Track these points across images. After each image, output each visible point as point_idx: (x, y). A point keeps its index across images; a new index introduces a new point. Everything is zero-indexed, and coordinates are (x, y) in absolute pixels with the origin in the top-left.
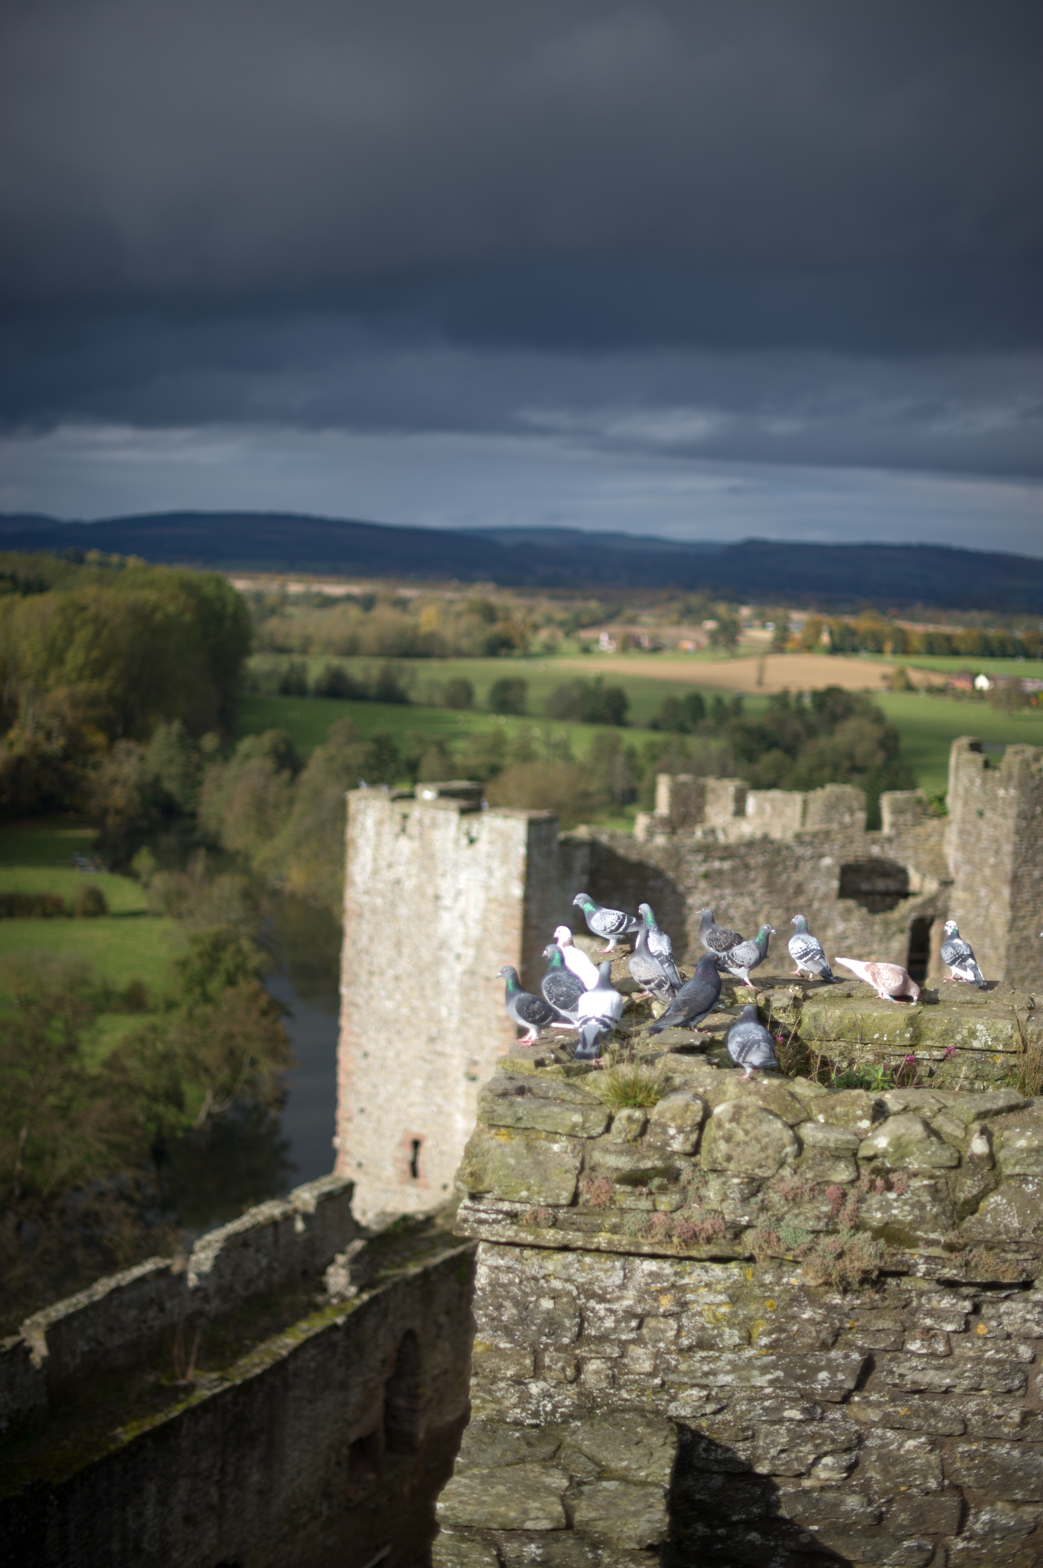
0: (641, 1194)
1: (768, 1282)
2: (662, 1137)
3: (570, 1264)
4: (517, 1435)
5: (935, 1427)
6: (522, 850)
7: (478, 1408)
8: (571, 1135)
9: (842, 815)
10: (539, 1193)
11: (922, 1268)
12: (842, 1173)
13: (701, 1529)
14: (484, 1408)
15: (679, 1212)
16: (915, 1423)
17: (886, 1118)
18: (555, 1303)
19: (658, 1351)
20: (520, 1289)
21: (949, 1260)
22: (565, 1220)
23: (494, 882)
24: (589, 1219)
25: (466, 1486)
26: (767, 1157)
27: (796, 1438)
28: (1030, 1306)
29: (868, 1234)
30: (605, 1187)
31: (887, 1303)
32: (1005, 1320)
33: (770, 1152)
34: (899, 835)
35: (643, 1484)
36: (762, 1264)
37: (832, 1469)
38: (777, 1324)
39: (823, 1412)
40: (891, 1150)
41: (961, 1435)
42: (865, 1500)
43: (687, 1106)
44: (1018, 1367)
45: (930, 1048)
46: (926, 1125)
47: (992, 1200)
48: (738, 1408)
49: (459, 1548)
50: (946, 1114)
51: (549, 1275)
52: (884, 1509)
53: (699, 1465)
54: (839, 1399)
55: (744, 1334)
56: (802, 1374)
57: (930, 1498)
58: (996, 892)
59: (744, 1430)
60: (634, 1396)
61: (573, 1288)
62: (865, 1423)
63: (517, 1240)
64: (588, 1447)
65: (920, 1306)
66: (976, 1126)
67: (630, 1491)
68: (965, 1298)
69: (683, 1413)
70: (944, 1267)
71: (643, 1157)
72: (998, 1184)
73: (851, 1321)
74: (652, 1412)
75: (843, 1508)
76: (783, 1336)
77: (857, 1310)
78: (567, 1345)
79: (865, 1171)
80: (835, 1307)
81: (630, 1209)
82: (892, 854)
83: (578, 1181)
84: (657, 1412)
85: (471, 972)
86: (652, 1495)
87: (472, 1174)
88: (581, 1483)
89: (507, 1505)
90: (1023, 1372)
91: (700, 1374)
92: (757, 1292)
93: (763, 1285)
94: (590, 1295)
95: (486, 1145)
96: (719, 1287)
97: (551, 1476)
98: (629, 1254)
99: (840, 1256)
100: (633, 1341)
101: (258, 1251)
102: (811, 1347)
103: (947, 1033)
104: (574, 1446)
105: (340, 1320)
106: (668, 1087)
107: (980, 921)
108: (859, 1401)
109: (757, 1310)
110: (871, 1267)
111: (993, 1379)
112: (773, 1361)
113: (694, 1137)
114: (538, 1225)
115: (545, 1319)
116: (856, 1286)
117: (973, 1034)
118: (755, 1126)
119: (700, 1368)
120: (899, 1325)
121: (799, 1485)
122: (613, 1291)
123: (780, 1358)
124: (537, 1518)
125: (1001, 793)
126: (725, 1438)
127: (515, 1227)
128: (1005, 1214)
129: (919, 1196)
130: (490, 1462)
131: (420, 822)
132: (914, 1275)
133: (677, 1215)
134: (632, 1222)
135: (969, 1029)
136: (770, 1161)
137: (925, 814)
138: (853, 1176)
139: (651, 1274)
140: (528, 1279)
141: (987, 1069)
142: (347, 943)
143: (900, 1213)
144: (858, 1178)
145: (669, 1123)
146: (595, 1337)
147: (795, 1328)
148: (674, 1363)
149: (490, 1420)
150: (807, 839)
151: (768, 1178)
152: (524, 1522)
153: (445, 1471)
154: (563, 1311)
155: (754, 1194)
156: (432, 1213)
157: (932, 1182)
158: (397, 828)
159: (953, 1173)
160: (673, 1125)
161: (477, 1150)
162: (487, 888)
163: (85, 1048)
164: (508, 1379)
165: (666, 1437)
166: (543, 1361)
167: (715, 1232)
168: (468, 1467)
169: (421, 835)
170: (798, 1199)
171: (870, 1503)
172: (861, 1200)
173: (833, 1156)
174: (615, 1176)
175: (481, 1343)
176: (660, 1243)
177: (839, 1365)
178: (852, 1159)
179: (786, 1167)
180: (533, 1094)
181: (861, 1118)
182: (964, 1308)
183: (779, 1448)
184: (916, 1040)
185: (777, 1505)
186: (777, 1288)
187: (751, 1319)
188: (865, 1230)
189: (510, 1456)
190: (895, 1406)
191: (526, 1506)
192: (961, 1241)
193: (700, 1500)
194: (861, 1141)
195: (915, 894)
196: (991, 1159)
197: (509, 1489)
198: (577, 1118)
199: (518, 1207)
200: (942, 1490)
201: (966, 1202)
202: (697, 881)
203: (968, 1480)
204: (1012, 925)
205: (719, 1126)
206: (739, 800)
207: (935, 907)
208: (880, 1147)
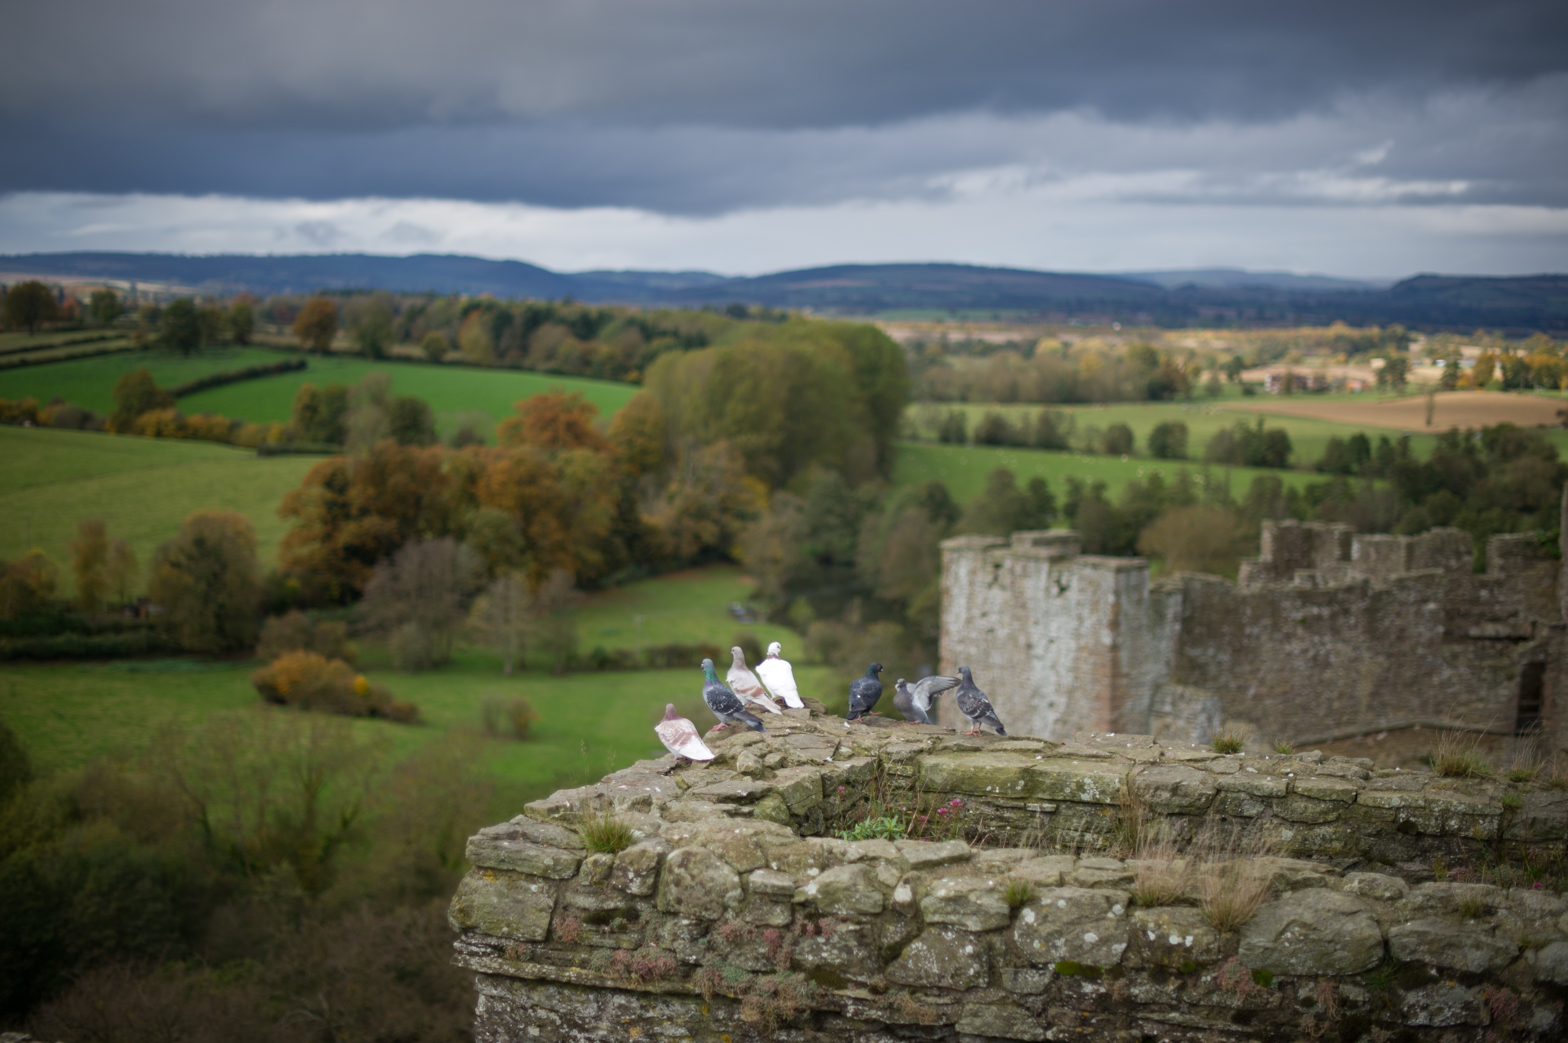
0: (605, 933)
1: (721, 1017)
2: (622, 880)
3: (552, 996)
6: (1111, 598)
8: (546, 878)
9: (1449, 559)
10: (517, 930)
12: (779, 917)
15: (638, 951)
17: (836, 865)
18: (540, 1031)
20: (511, 1017)
21: (874, 1001)
22: (542, 954)
23: (1083, 630)
24: (561, 954)
26: (711, 901)
29: (802, 975)
30: (576, 925)
33: (713, 896)
34: (1509, 578)
40: (820, 896)
43: (644, 852)
45: (1041, 801)
47: (913, 946)
51: (537, 1006)
61: (557, 1018)
63: (501, 971)
70: (871, 1008)
71: (608, 899)
72: (920, 930)
79: (800, 917)
81: (597, 946)
83: (552, 918)
85: (1063, 721)
87: (461, 911)
92: (713, 1026)
93: (717, 1020)
94: (574, 1025)
95: (475, 885)
96: (679, 1021)
98: (593, 989)
99: (775, 994)
103: (1057, 786)
110: (804, 1007)
113: (650, 881)
114: (519, 958)
117: (1081, 787)
118: (701, 872)
122: (591, 1021)
127: (500, 960)
128: (925, 959)
129: (846, 941)
131: (1012, 571)
132: (846, 1015)
133: (635, 953)
134: (598, 957)
135: (1077, 782)
136: (714, 904)
137: (1535, 557)
138: (789, 920)
139: (620, 1006)
140: (518, 1008)
141: (1097, 821)
143: (829, 955)
144: (793, 922)
145: (629, 868)
150: (1410, 584)
151: (714, 921)
154: (548, 1038)
155: (704, 935)
157: (858, 927)
158: (989, 578)
159: (878, 921)
160: (632, 869)
161: (467, 889)
162: (1077, 635)
167: (669, 969)
169: (1012, 583)
170: (739, 941)
172: (795, 943)
173: (772, 901)
174: (583, 915)
176: (622, 978)
178: (789, 904)
179: (730, 910)
180: (526, 839)
181: (811, 866)
184: (1028, 792)
186: (730, 1024)
188: (799, 971)
192: (885, 984)
194: (797, 888)
195: (1526, 639)
196: (915, 906)
198: (549, 861)
199: (502, 941)
201: (890, 948)
202: (1295, 627)
205: (671, 871)
206: (1345, 543)
207: (1546, 652)
208: (810, 893)
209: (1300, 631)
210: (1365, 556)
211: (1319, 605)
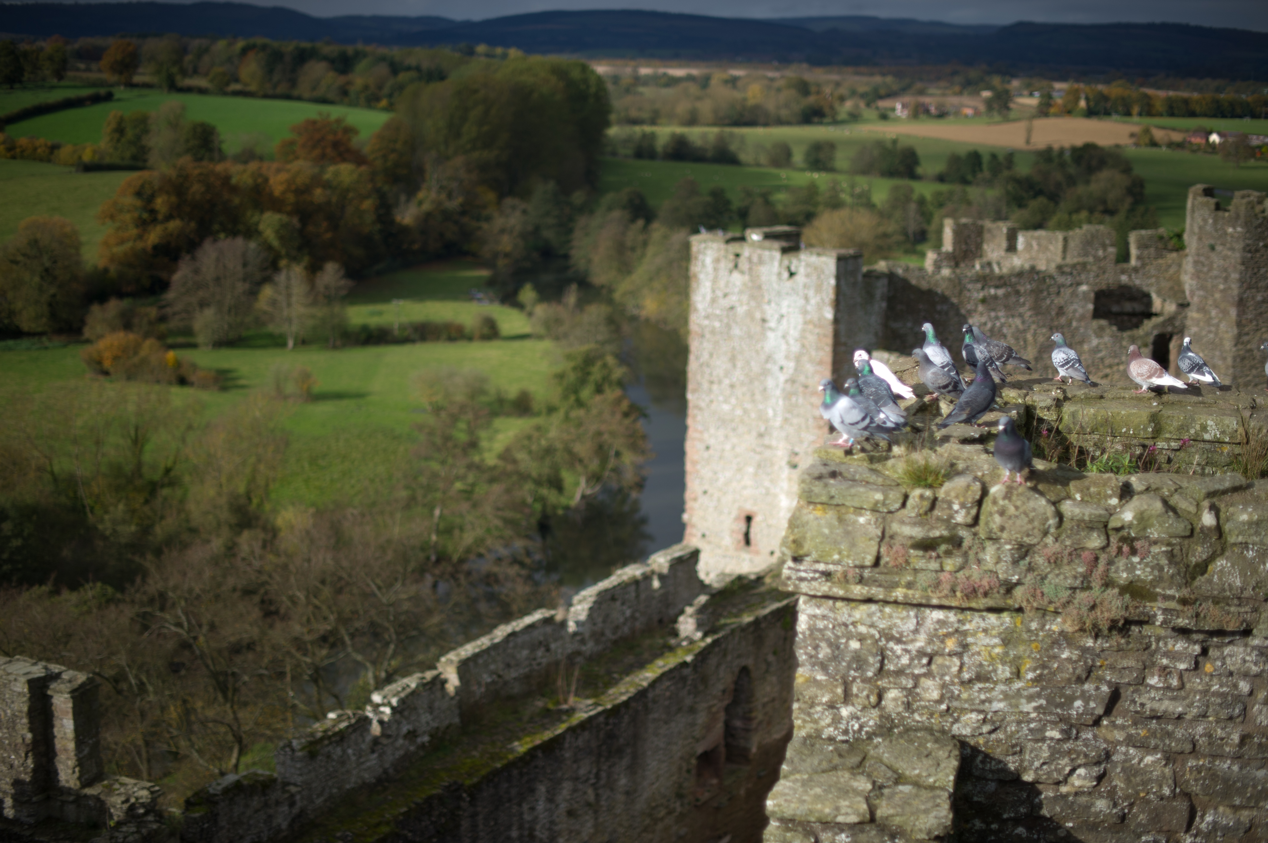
0: (931, 558)
1: (1033, 628)
2: (948, 511)
3: (874, 613)
4: (831, 748)
5: (1169, 745)
6: (833, 282)
7: (800, 728)
8: (874, 510)
9: (1097, 250)
10: (848, 556)
11: (1160, 618)
12: (1095, 541)
13: (978, 824)
14: (804, 727)
15: (961, 573)
16: (1153, 742)
17: (1132, 497)
18: (861, 644)
19: (944, 683)
20: (833, 633)
21: (1182, 611)
22: (870, 578)
23: (809, 308)
24: (888, 578)
25: (790, 788)
26: (1034, 528)
27: (1055, 753)
28: (1249, 650)
29: (1116, 591)
30: (902, 552)
31: (1131, 646)
32: (1228, 661)
33: (1036, 523)
34: (1144, 265)
35: (932, 788)
36: (1029, 614)
37: (1085, 778)
38: (1041, 662)
39: (1078, 733)
40: (1135, 522)
41: (1190, 753)
42: (1111, 803)
43: (968, 486)
44: (1238, 698)
45: (1168, 440)
46: (1165, 502)
47: (1219, 564)
48: (1008, 729)
49: (785, 837)
50: (1181, 494)
51: (856, 622)
52: (1126, 811)
53: (977, 773)
54: (1091, 723)
55: (1014, 670)
56: (1061, 703)
57: (1164, 802)
58: (1225, 313)
59: (1013, 746)
60: (924, 718)
61: (876, 632)
62: (1112, 742)
63: (831, 594)
64: (888, 758)
65: (1158, 649)
66: (1206, 504)
67: (921, 793)
68: (1195, 643)
69: (964, 733)
70: (1178, 617)
71: (933, 528)
72: (1223, 550)
73: (1101, 660)
74: (939, 731)
75: (1093, 810)
76: (1046, 672)
77: (1107, 652)
78: (871, 678)
79: (1114, 540)
80: (1088, 649)
81: (922, 569)
82: (1137, 281)
83: (880, 547)
84: (943, 732)
85: (792, 381)
86: (939, 797)
87: (794, 541)
88: (881, 787)
89: (823, 804)
90: (1243, 703)
91: (977, 702)
93: (1029, 631)
94: (890, 638)
95: (805, 518)
96: (994, 632)
97: (859, 781)
98: (919, 605)
99: (1093, 607)
100: (925, 675)
101: (623, 604)
102: (1069, 681)
103: (1183, 428)
104: (876, 758)
105: (689, 658)
106: (952, 471)
107: (1211, 336)
108: (1107, 725)
109: (1025, 651)
110: (1118, 617)
111: (1218, 708)
112: (1037, 692)
113: (974, 512)
114: (847, 581)
115: (853, 657)
116: (1106, 632)
117: (1204, 428)
118: (1024, 503)
119: (978, 697)
120: (1140, 664)
121: (1058, 790)
122: (908, 635)
123: (1043, 689)
124: (847, 814)
125: (1230, 230)
126: (998, 753)
127: (829, 584)
128: (1230, 575)
129: (1158, 560)
130: (809, 770)
131: (750, 260)
132: (1154, 623)
133: (960, 575)
134: (923, 579)
135: (1201, 425)
136: (1036, 531)
137: (1165, 248)
138: (1104, 543)
139: (939, 621)
140: (839, 625)
141: (1216, 457)
142: (692, 358)
143: (1143, 573)
144: (1108, 545)
145: (954, 500)
146: (894, 671)
147: (1056, 665)
148: (957, 692)
149: (809, 736)
150: (1067, 270)
151: (1034, 545)
152: (836, 816)
153: (773, 777)
154: (869, 651)
155: (1023, 558)
156: (762, 574)
157: (1169, 549)
158: (731, 265)
159: (1186, 542)
160: (957, 502)
161: (799, 522)
162: (805, 312)
163: (484, 444)
164: (823, 704)
165: (950, 752)
166: (851, 690)
167: (991, 588)
168: (792, 773)
169: (750, 269)
170: (1059, 562)
171: (1115, 805)
172: (1110, 563)
173: (1088, 527)
174: (909, 543)
175: (802, 676)
176: (946, 596)
177: (1090, 696)
178: (1103, 530)
179: (1049, 536)
180: (844, 477)
181: (1111, 497)
182: (1194, 651)
183: (1041, 761)
184: (1157, 433)
185: (1040, 806)
186: (1041, 634)
187: (1020, 658)
188: (1113, 587)
189: (825, 765)
190: (1137, 729)
191: (838, 804)
192: (1192, 596)
193: (977, 802)
194: (1111, 515)
195: (1156, 315)
196: (1219, 530)
197: (825, 790)
198: (879, 496)
199: (831, 567)
200: (1174, 796)
201: (1197, 565)
202: (976, 305)
203: (1196, 788)
204: (1238, 340)
205: (995, 502)
206: (1012, 239)
207: (1173, 325)
208: (1126, 519)
209: (980, 308)
210: (1028, 246)
211: (997, 287)
